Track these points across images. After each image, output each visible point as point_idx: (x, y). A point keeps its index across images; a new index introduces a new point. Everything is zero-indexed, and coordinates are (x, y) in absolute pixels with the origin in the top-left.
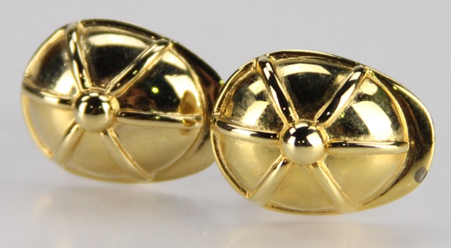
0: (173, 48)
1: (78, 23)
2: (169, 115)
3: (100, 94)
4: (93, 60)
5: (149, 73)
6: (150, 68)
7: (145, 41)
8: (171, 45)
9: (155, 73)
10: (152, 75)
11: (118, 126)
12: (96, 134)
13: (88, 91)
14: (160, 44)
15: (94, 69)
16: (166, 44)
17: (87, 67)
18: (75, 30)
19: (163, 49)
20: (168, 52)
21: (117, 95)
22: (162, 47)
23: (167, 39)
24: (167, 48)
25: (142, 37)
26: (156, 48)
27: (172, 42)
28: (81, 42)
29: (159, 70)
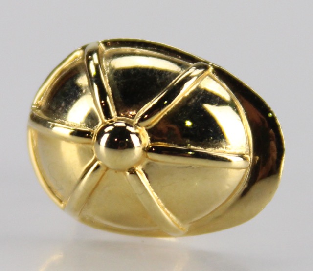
0: (213, 72)
1: (99, 44)
2: (210, 151)
3: (127, 125)
4: (118, 84)
5: (187, 100)
6: (187, 94)
7: (179, 65)
8: (211, 69)
9: (193, 101)
10: (190, 103)
11: (148, 164)
12: (122, 173)
13: (112, 121)
14: (198, 67)
15: (119, 95)
16: (206, 68)
17: (111, 94)
18: (96, 51)
19: (203, 73)
20: (208, 77)
21: (147, 126)
22: (201, 71)
23: (207, 63)
24: (207, 73)
25: (176, 59)
26: (194, 72)
27: (212, 66)
28: (104, 64)
29: (199, 97)
